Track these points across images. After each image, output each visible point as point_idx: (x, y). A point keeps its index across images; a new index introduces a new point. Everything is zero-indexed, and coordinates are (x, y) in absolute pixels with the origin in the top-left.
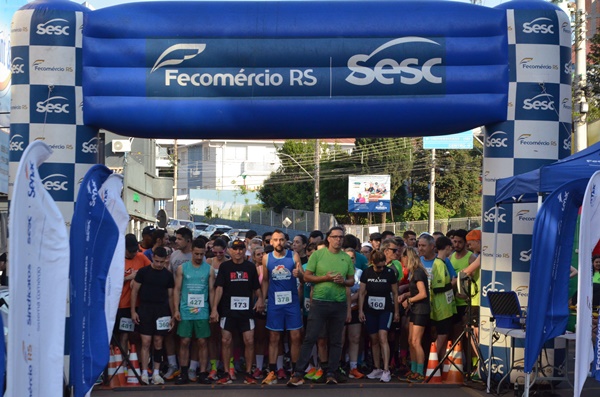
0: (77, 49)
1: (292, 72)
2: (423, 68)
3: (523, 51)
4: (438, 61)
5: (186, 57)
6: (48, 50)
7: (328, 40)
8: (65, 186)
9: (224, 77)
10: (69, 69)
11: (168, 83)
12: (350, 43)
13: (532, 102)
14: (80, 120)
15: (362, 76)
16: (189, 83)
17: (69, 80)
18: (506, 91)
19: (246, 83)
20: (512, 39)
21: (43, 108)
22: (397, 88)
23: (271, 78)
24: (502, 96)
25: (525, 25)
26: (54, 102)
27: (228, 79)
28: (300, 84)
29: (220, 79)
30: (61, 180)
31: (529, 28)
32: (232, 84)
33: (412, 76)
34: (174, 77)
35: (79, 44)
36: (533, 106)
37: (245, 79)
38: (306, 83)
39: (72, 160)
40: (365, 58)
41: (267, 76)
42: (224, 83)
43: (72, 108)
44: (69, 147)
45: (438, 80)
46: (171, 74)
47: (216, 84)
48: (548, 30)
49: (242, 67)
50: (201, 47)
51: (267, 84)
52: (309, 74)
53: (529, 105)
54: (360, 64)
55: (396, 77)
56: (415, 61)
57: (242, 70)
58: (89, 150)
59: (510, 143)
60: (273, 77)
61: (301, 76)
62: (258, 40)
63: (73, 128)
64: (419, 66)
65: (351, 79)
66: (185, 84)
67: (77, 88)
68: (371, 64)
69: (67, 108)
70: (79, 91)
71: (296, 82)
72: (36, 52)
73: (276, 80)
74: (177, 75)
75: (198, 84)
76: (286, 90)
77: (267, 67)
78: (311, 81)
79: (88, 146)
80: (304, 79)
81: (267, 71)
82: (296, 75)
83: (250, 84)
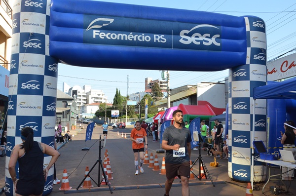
0: (47, 16)
1: (155, 36)
2: (212, 38)
3: (253, 34)
4: (218, 36)
5: (104, 25)
6: (30, 14)
7: (171, 22)
8: (38, 87)
9: (122, 36)
10: (42, 25)
11: (94, 37)
12: (181, 25)
13: (257, 56)
14: (47, 53)
15: (187, 40)
16: (105, 37)
17: (42, 31)
18: (245, 51)
19: (133, 39)
20: (248, 28)
21: (27, 45)
22: (201, 47)
23: (145, 38)
24: (243, 53)
25: (254, 23)
26: (33, 42)
27: (124, 37)
28: (159, 41)
29: (120, 36)
30: (36, 84)
31: (255, 25)
32: (126, 39)
33: (208, 42)
34: (98, 34)
35: (48, 13)
36: (258, 58)
37: (133, 37)
38: (161, 41)
39: (42, 73)
40: (187, 32)
41: (143, 37)
42: (122, 39)
43: (43, 46)
44: (41, 66)
45: (219, 44)
46: (96, 32)
47: (118, 38)
48: (262, 26)
49: (132, 32)
50: (111, 20)
51: (143, 40)
52: (163, 37)
53: (256, 57)
54: (185, 34)
55: (201, 42)
56: (209, 35)
57: (131, 33)
58: (52, 69)
59: (248, 74)
60: (146, 37)
61: (159, 38)
62: (139, 20)
63: (43, 57)
64: (210, 37)
65: (181, 41)
66: (103, 38)
67: (46, 35)
68: (190, 35)
69: (40, 46)
70: (47, 38)
71: (157, 40)
72: (24, 15)
73: (148, 39)
74: (99, 33)
75: (110, 38)
76: (152, 44)
77: (143, 32)
78: (164, 40)
79: (52, 67)
80: (160, 39)
81: (143, 34)
82: (157, 37)
83: (135, 40)
